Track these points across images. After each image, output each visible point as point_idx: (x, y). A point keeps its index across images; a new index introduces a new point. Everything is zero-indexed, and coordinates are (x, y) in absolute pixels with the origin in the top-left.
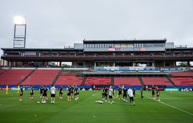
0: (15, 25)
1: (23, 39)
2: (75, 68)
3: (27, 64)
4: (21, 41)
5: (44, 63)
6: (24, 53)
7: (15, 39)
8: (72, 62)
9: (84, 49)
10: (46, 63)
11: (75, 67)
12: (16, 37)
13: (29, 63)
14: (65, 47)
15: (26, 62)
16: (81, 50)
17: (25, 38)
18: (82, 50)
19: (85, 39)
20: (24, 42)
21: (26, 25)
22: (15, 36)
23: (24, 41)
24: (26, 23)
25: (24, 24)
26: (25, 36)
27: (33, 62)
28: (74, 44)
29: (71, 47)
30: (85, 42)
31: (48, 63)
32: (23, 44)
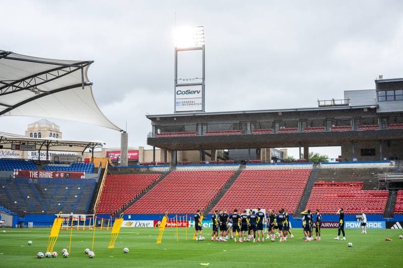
0: (176, 51)
1: (199, 88)
2: (355, 162)
3: (212, 156)
4: (194, 92)
5: (260, 152)
6: (207, 125)
7: (178, 89)
8: (340, 147)
9: (380, 105)
10: (264, 153)
11: (355, 160)
12: (179, 82)
13: (218, 153)
14: (322, 103)
15: (209, 152)
16: (369, 109)
17: (203, 85)
18: (372, 111)
19: (381, 77)
20: (200, 95)
21: (203, 48)
22: (176, 80)
23: (201, 92)
24: (203, 44)
25: (200, 45)
26: (204, 79)
27: (226, 150)
28: (345, 91)
29: (337, 103)
30: (382, 85)
31: (268, 151)
32: (200, 101)
